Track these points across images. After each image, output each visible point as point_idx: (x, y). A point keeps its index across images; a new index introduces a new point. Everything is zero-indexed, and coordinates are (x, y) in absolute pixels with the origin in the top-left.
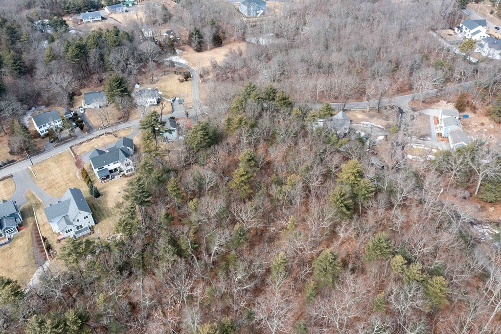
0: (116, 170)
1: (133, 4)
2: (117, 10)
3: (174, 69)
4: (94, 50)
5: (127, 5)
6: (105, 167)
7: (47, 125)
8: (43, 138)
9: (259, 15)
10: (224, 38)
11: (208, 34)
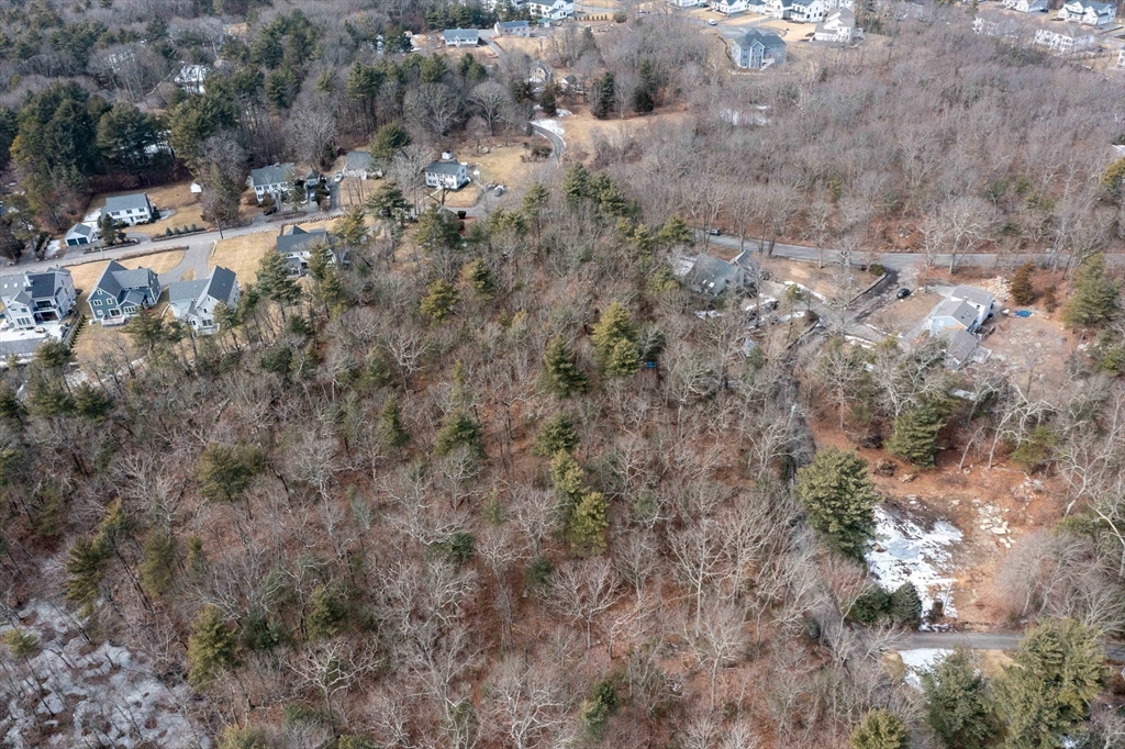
2: (516, 31)
3: (528, 140)
5: (541, 26)
7: (270, 186)
8: (260, 206)
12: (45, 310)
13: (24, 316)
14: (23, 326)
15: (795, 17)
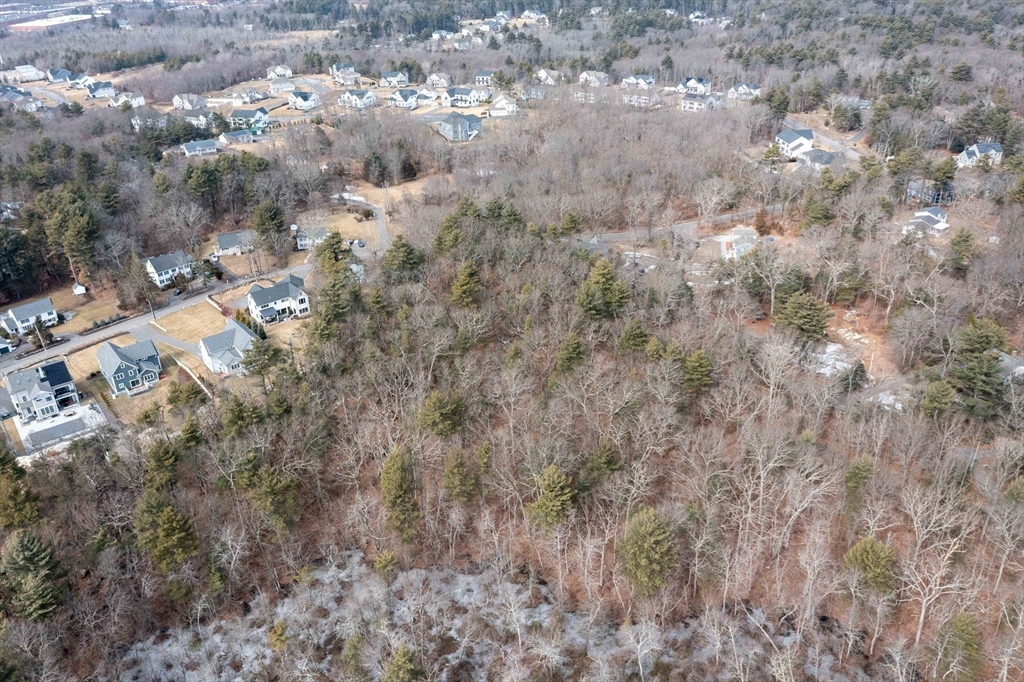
0: (284, 311)
1: (263, 131)
2: (240, 139)
3: (346, 207)
4: (229, 176)
5: (254, 133)
6: (271, 305)
7: (170, 271)
8: (163, 290)
9: (472, 137)
10: (419, 171)
11: (395, 161)
12: (65, 396)
13: (48, 405)
14: (47, 415)
15: (459, 104)
